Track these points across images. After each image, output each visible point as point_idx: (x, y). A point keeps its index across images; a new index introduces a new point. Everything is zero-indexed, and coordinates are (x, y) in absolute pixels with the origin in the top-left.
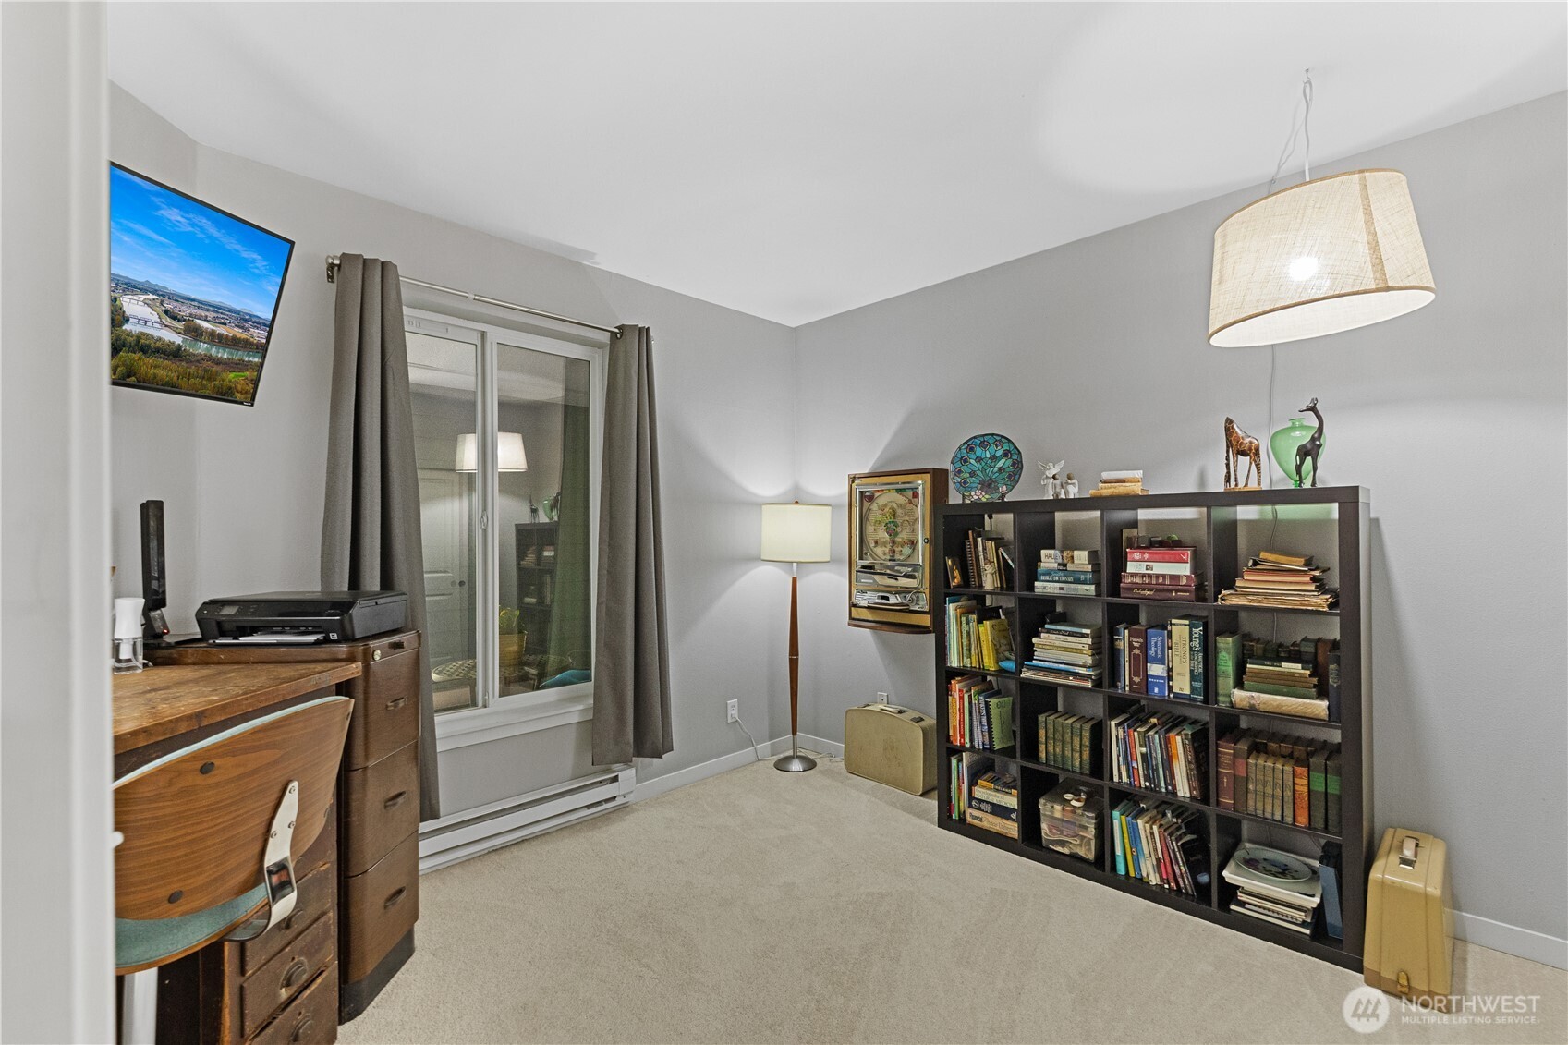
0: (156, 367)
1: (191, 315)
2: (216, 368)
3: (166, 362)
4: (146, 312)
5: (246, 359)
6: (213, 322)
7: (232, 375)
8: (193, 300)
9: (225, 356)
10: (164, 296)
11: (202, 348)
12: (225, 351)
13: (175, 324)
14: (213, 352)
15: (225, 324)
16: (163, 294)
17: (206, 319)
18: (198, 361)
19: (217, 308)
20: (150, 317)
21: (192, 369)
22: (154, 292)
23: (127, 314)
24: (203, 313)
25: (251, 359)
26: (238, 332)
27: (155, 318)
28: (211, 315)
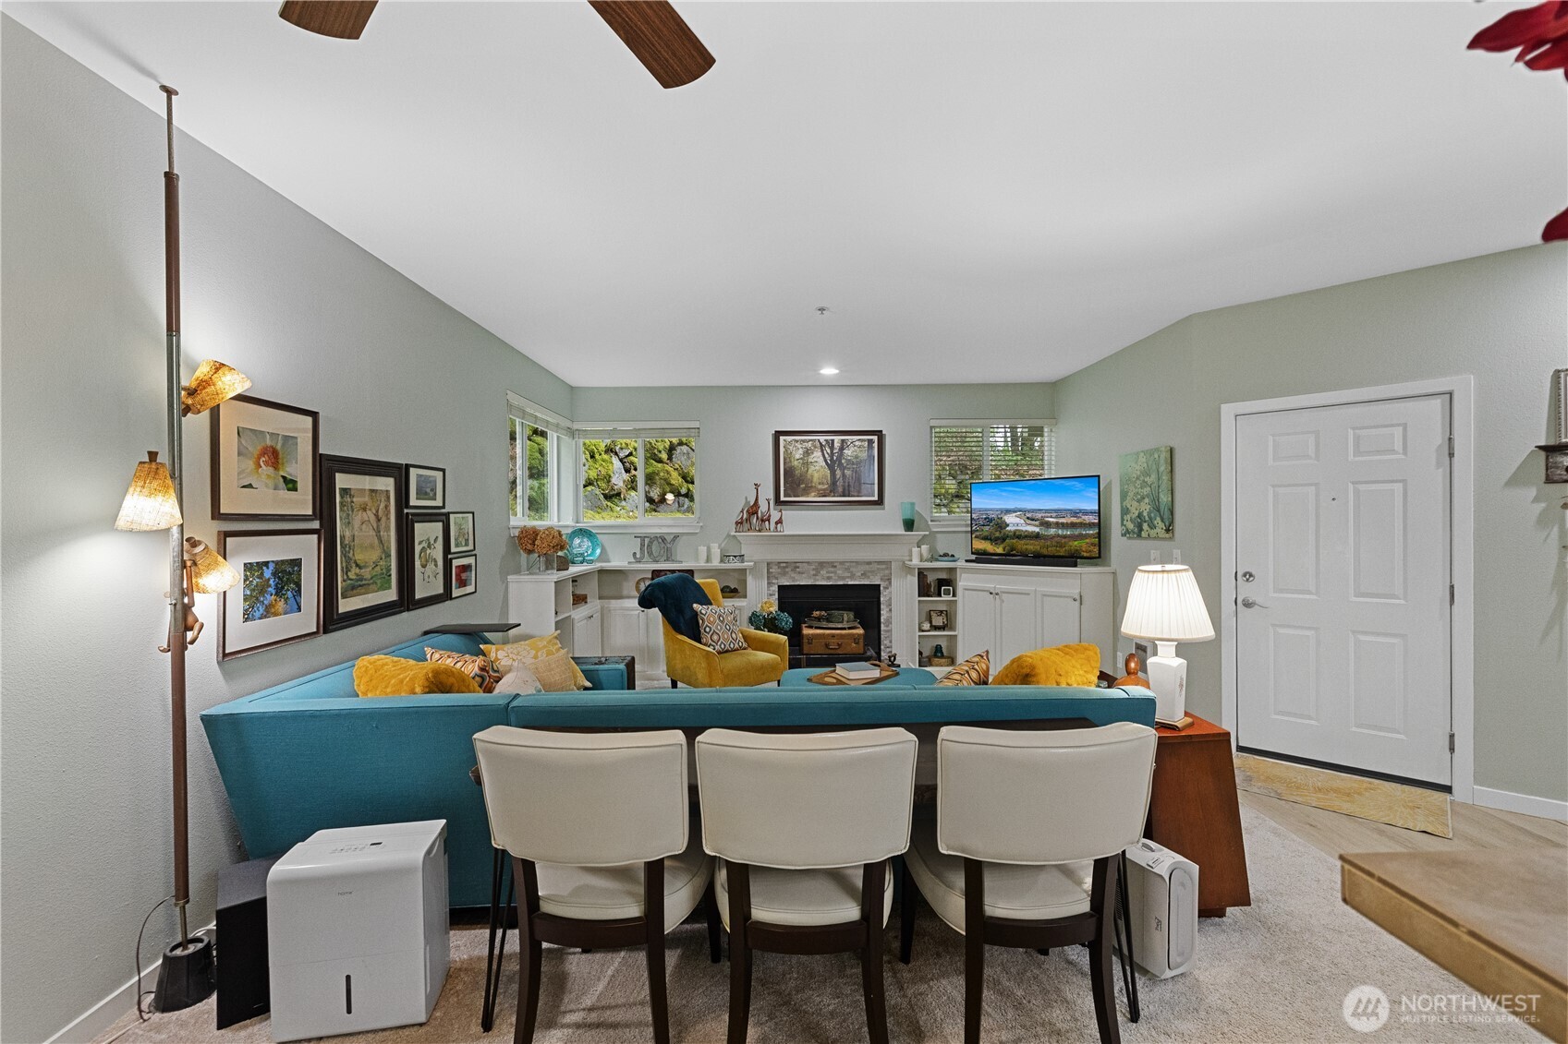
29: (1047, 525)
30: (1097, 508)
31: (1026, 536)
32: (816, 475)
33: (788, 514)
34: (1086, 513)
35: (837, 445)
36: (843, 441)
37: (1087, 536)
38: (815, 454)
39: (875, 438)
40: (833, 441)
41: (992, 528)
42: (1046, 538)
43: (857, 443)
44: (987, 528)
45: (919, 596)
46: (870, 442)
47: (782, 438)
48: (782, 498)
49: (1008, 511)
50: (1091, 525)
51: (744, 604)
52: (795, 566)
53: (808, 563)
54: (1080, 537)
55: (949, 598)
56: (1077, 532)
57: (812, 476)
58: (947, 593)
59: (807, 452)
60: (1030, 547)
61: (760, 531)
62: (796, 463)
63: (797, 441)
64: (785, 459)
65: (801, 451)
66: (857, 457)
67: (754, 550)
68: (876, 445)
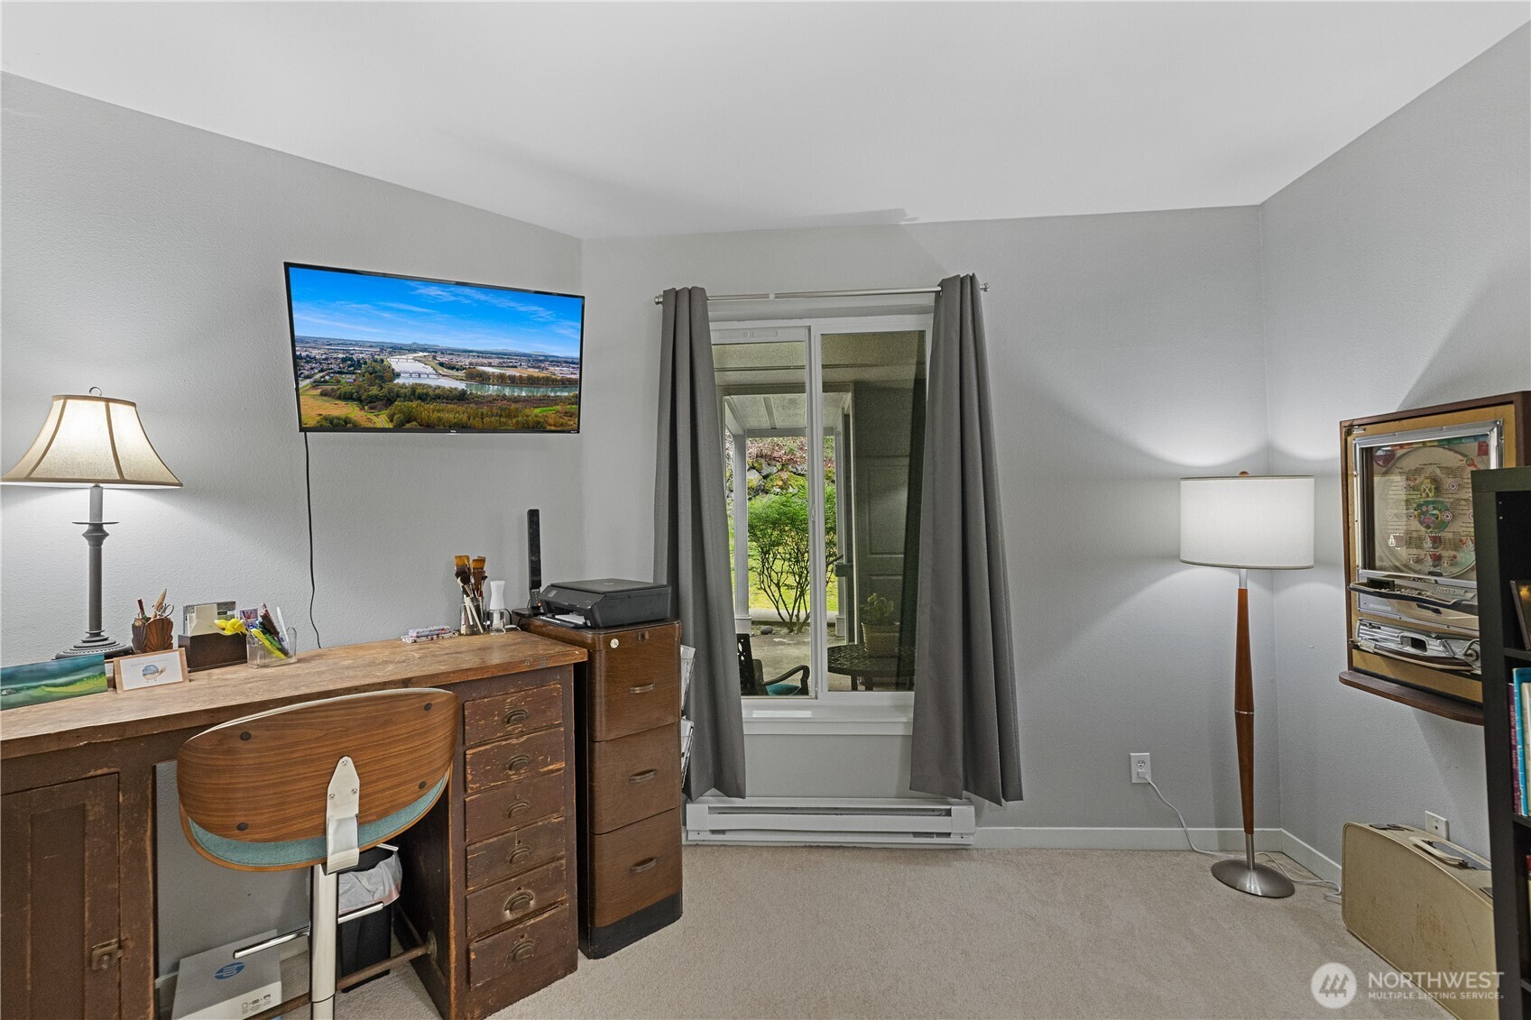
0: (439, 411)
1: (471, 364)
2: (513, 406)
3: (450, 406)
4: (419, 367)
5: (552, 394)
6: (500, 366)
7: (537, 411)
8: (472, 352)
9: (524, 394)
10: (436, 352)
11: (492, 390)
12: (522, 391)
13: (454, 373)
14: (507, 392)
15: (516, 367)
16: (434, 351)
17: (490, 365)
18: (490, 402)
19: (499, 355)
20: (424, 370)
21: (485, 409)
22: (424, 350)
23: (397, 370)
24: (485, 361)
25: (558, 394)
26: (534, 372)
27: (430, 370)
28: (496, 361)
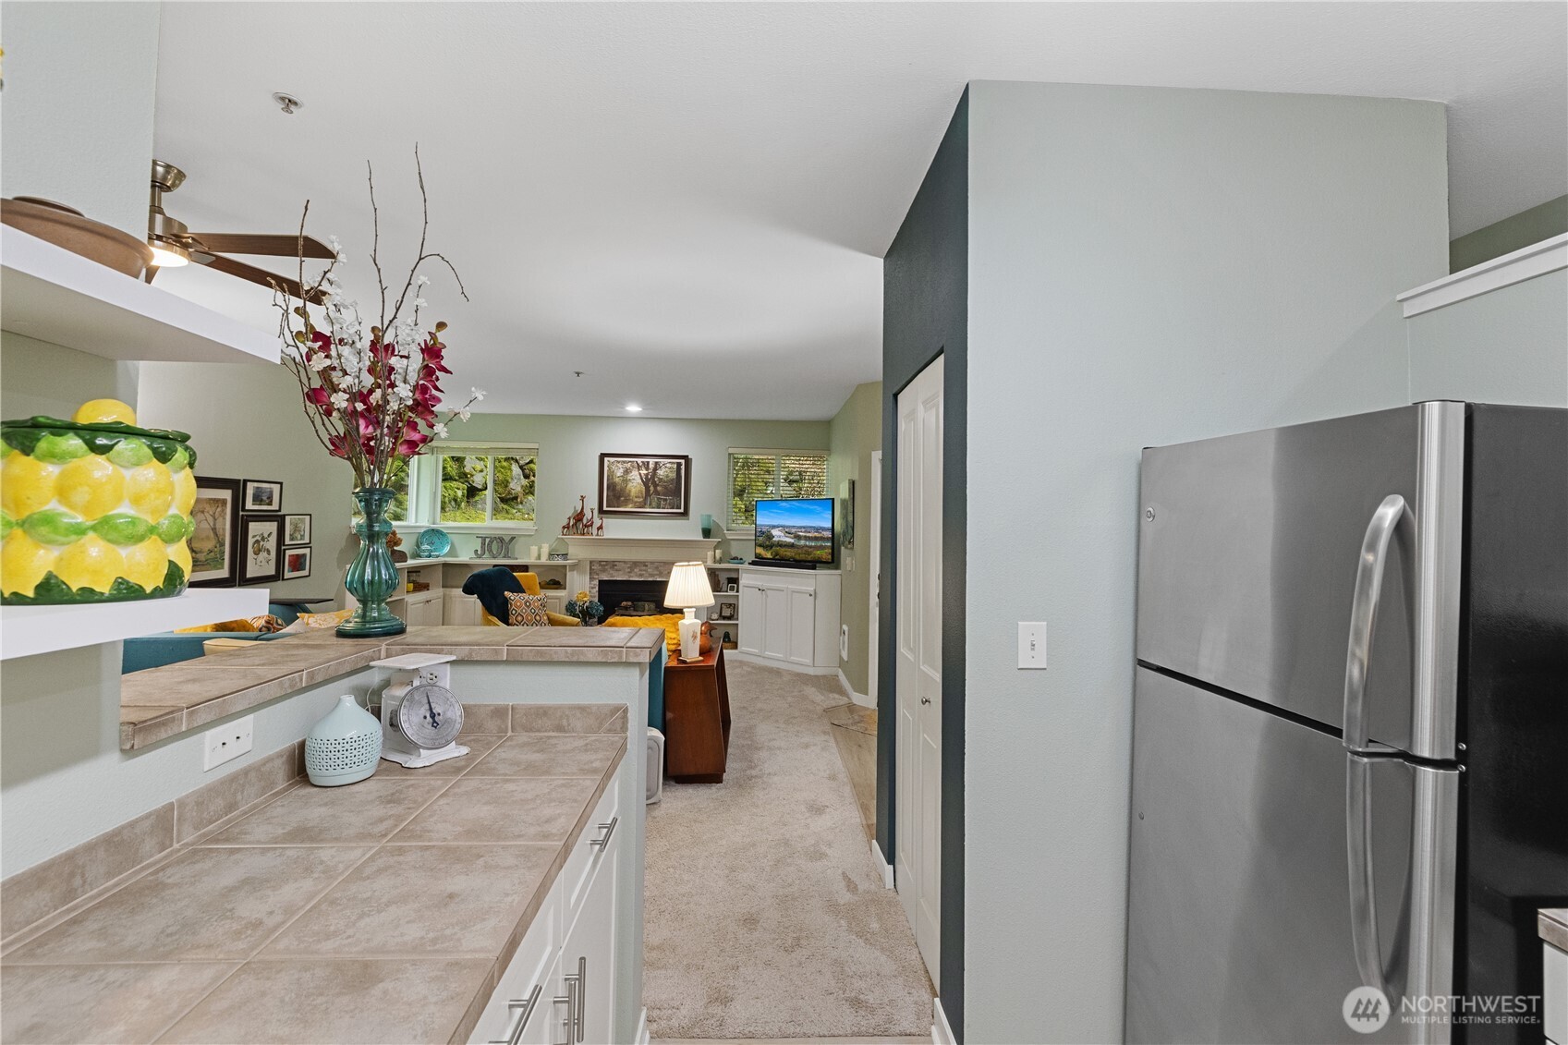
29: (798, 537)
30: (830, 526)
31: (785, 546)
32: (633, 490)
33: (609, 522)
34: (824, 529)
35: (651, 466)
36: (656, 463)
37: (824, 548)
38: (633, 473)
39: (683, 461)
40: (648, 463)
41: (764, 539)
42: (798, 547)
43: (668, 465)
44: (761, 538)
45: (713, 591)
46: (679, 465)
47: (606, 459)
48: (605, 508)
49: (774, 527)
50: (827, 539)
51: (563, 594)
52: (613, 564)
53: (625, 562)
54: (822, 548)
55: (733, 593)
56: (819, 543)
57: (630, 491)
58: (732, 589)
59: (627, 471)
60: (788, 554)
61: (584, 534)
62: (617, 479)
63: (618, 462)
64: (608, 476)
65: (622, 470)
66: (667, 476)
67: (578, 550)
68: (683, 467)
